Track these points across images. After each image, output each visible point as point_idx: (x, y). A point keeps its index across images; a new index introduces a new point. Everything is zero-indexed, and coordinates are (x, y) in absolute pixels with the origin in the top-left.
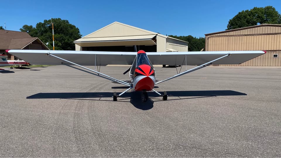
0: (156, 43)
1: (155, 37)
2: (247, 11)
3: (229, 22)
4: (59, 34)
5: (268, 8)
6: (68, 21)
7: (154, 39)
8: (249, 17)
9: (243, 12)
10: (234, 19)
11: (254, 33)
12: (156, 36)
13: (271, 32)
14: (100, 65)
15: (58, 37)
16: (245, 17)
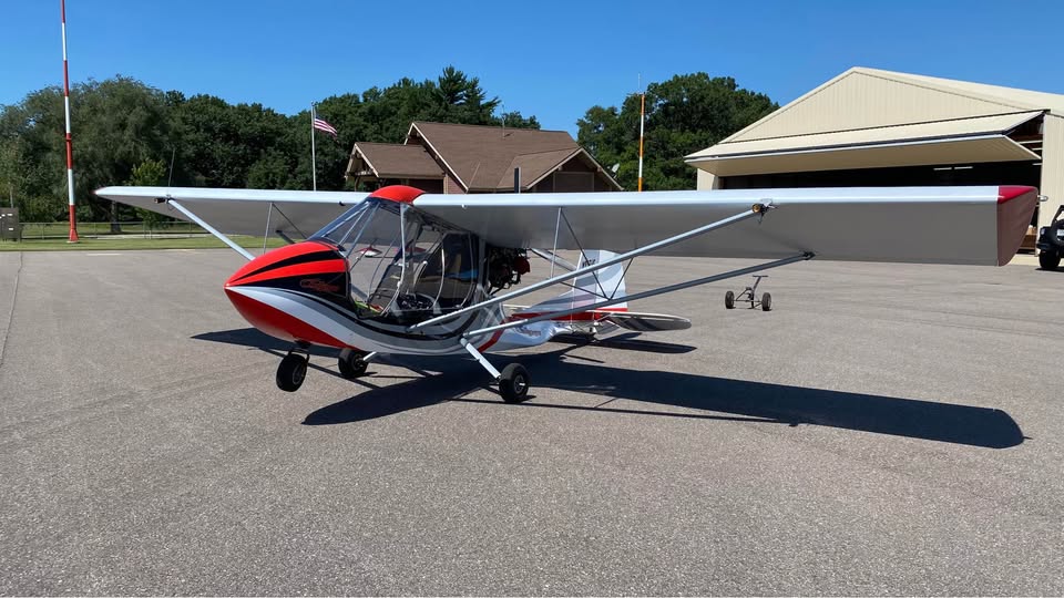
0: (1040, 153)
1: (1038, 121)
4: (695, 132)
6: (733, 80)
7: (1030, 130)
12: (1042, 116)
15: (689, 141)
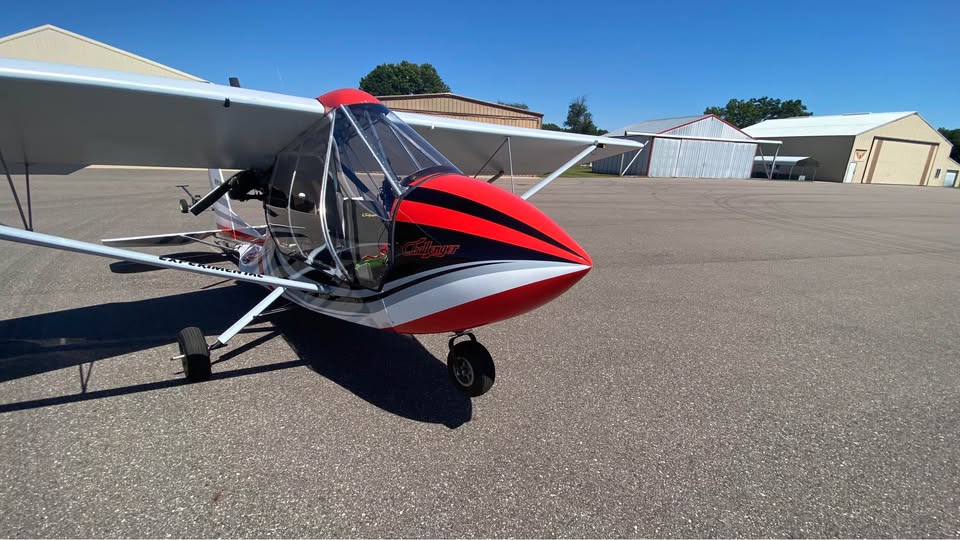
2: (391, 66)
3: (361, 84)
5: (426, 67)
8: (395, 78)
9: (384, 67)
10: (370, 77)
11: (430, 109)
13: (459, 112)
14: (27, 169)
16: (390, 77)
